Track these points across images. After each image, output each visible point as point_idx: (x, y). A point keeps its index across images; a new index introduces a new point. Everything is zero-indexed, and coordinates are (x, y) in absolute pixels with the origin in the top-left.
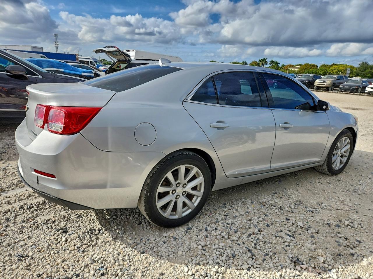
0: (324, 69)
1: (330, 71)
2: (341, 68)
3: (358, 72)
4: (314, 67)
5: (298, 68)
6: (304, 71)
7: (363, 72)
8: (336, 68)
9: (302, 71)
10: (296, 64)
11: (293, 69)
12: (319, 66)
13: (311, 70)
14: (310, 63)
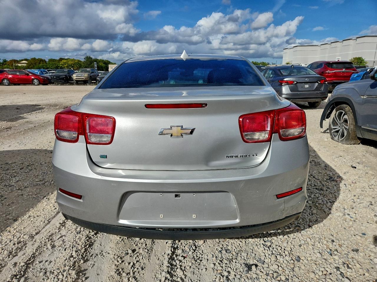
0: (54, 64)
1: (61, 66)
2: (70, 63)
3: (86, 65)
4: (43, 62)
5: (25, 63)
6: (34, 66)
7: (90, 65)
8: (65, 62)
9: (31, 67)
10: (21, 59)
11: (19, 65)
12: (47, 61)
13: (40, 65)
14: (37, 58)
